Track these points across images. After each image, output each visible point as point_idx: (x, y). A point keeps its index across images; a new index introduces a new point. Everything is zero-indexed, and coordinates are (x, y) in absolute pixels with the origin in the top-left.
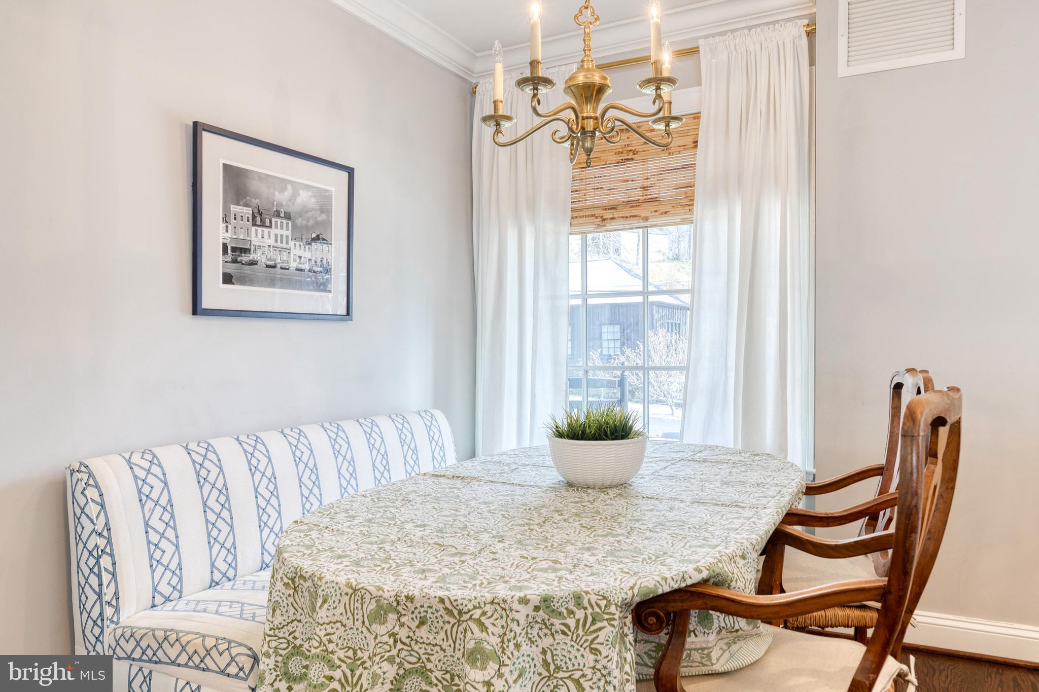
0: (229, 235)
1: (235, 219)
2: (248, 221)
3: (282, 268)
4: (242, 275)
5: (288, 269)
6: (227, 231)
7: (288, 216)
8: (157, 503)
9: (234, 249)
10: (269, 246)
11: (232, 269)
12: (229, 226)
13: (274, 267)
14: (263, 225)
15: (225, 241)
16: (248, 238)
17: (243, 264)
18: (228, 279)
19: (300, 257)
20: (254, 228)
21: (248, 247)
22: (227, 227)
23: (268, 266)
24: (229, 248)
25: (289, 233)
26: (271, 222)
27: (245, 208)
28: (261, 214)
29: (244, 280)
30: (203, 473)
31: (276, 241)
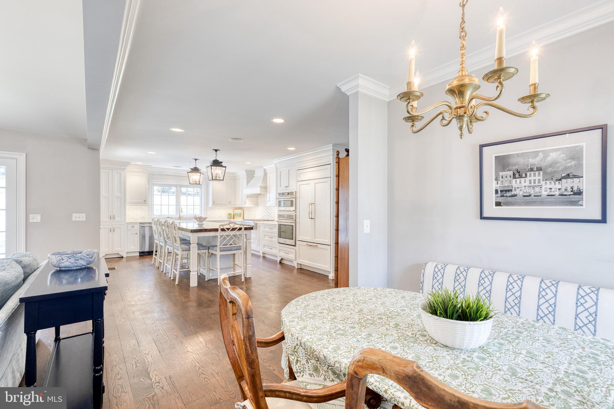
0: (499, 185)
1: (502, 178)
2: (510, 177)
3: (535, 196)
4: (507, 201)
5: (540, 196)
6: (498, 184)
7: (539, 169)
8: (438, 281)
9: (501, 191)
10: (525, 186)
11: (500, 200)
12: (499, 182)
13: (530, 196)
14: (521, 177)
15: (497, 188)
16: (511, 185)
17: (507, 197)
18: (498, 204)
19: (551, 189)
20: (514, 180)
21: (511, 189)
22: (498, 182)
23: (524, 196)
24: (499, 191)
25: (541, 178)
26: (526, 175)
27: (508, 172)
28: (519, 172)
29: (507, 204)
30: (458, 278)
31: (530, 183)
